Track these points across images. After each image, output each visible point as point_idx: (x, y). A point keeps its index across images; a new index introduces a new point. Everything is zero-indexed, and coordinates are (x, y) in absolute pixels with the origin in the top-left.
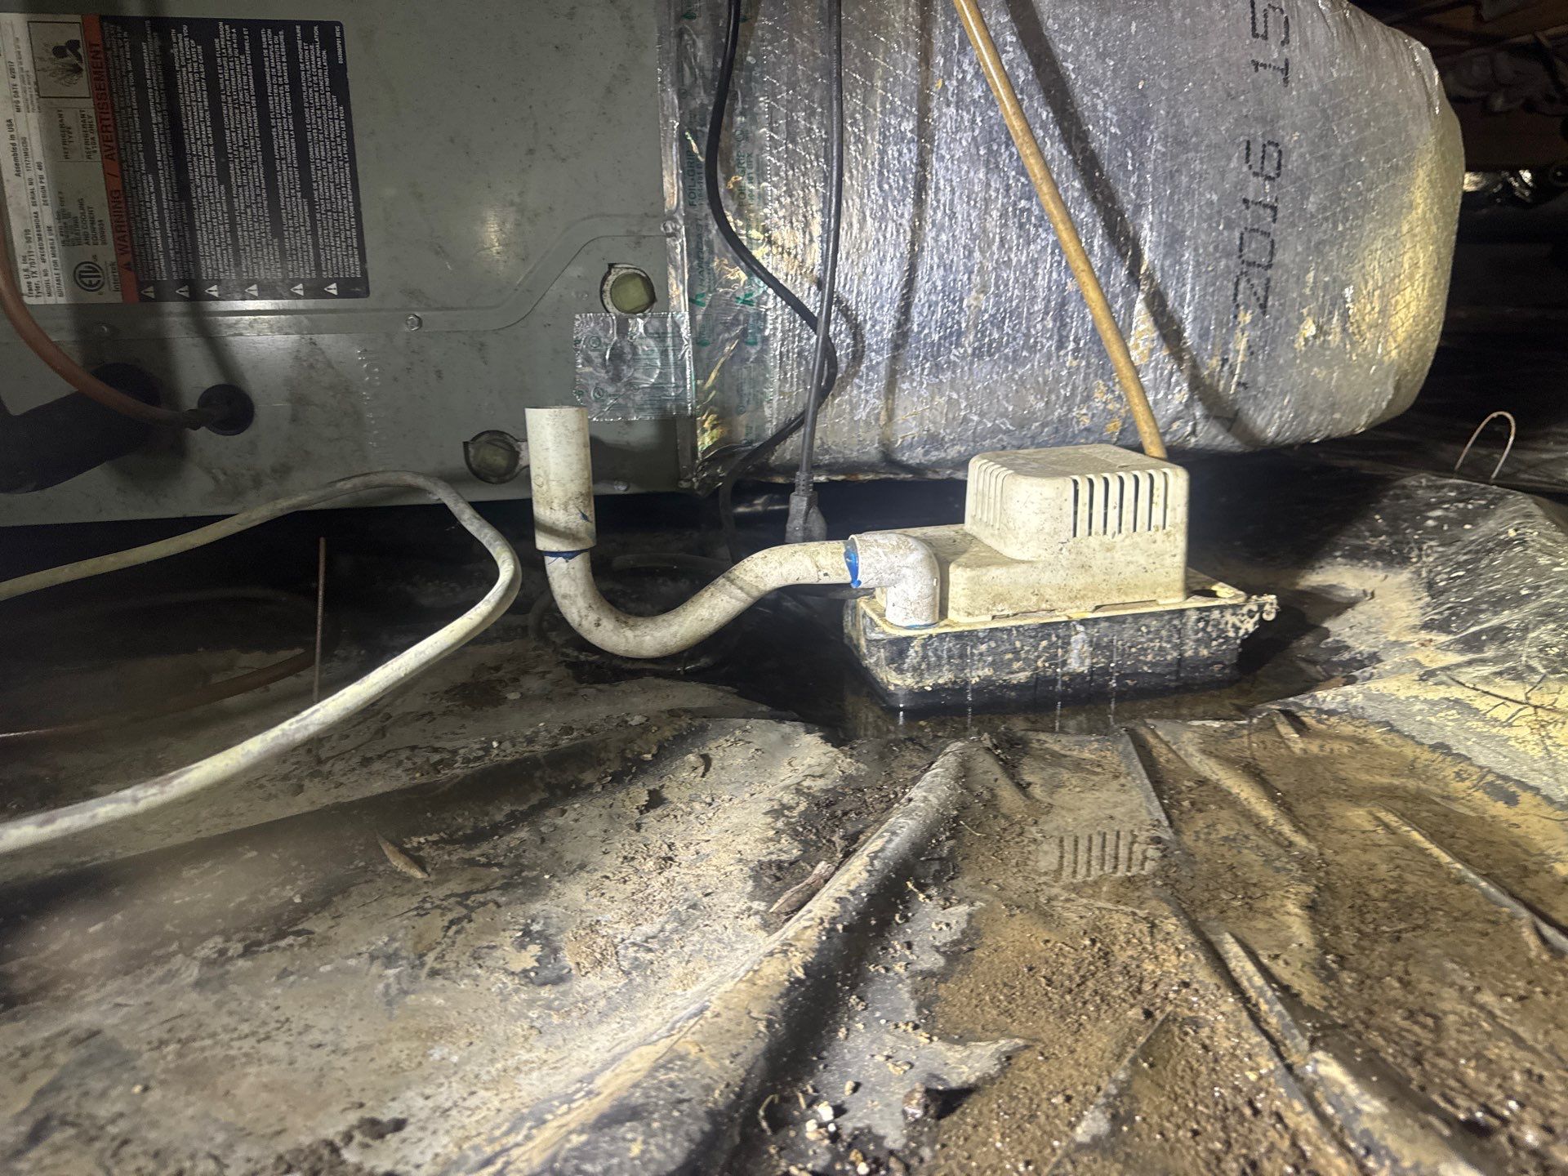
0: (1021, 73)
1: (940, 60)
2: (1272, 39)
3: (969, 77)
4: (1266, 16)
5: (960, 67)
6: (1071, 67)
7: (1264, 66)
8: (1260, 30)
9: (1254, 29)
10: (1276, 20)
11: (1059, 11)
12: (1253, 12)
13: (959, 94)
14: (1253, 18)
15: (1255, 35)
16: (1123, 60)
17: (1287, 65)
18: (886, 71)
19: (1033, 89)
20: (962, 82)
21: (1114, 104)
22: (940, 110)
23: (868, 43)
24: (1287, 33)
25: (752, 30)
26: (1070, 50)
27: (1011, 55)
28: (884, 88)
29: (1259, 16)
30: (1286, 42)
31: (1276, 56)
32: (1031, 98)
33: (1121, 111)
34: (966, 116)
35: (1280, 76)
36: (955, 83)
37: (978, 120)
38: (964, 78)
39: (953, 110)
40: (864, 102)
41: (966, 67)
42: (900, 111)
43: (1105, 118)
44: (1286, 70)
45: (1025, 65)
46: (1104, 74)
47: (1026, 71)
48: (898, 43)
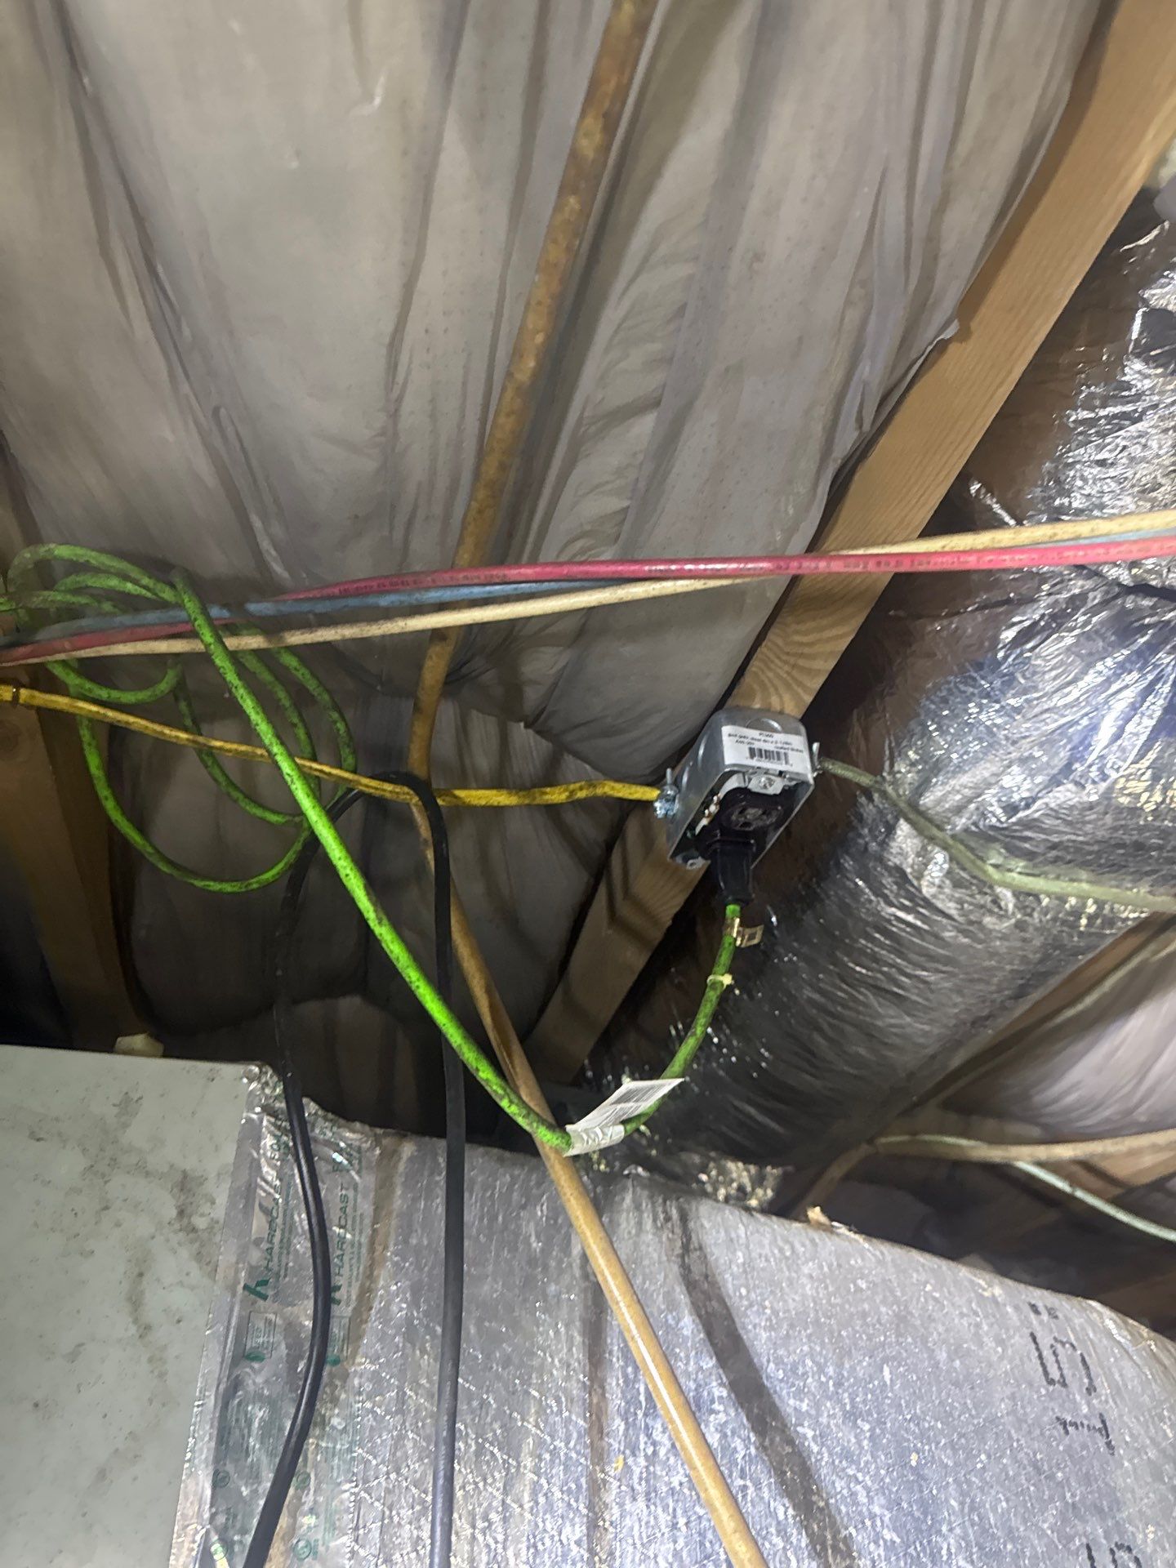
0: (738, 1443)
1: (618, 1425)
2: (1074, 1386)
3: (662, 1452)
4: (1055, 1353)
5: (649, 1436)
6: (810, 1434)
7: (1075, 1425)
8: (1055, 1374)
9: (1046, 1373)
10: (1071, 1359)
11: (781, 1352)
12: (1038, 1349)
13: (649, 1478)
14: (1040, 1357)
15: (1051, 1382)
16: (881, 1423)
17: (1103, 1422)
18: (540, 1443)
19: (760, 1470)
20: (652, 1459)
21: (882, 1490)
22: (621, 1505)
23: (515, 1399)
24: (1089, 1376)
25: (345, 1377)
26: (804, 1407)
27: (722, 1417)
28: (537, 1471)
29: (1047, 1353)
30: (1091, 1389)
31: (1085, 1409)
32: (758, 1485)
33: (894, 1504)
34: (664, 1519)
35: (1101, 1442)
36: (642, 1462)
37: (682, 1521)
38: (655, 1453)
39: (641, 1503)
40: (506, 1492)
41: (657, 1435)
42: (560, 1507)
43: (873, 1517)
44: (1105, 1430)
45: (744, 1433)
46: (859, 1443)
47: (746, 1441)
48: (558, 1400)
